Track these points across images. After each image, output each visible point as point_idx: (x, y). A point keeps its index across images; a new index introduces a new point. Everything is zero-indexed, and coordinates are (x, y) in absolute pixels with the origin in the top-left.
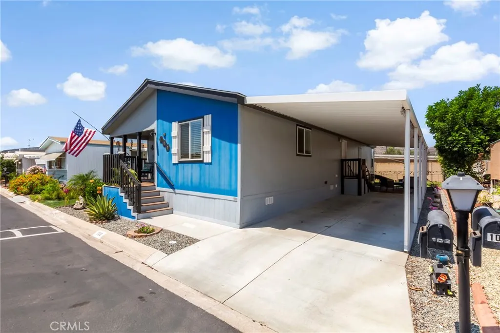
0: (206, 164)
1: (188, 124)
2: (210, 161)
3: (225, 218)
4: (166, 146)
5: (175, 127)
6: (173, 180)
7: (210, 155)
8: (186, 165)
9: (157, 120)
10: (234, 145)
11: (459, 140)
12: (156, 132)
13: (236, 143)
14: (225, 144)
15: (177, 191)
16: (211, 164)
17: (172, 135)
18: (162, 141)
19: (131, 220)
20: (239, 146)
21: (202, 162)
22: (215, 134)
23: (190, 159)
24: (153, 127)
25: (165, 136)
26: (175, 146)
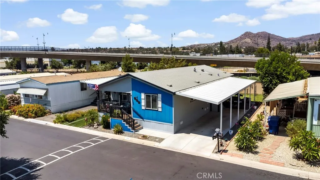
0: (159, 111)
1: (150, 95)
2: (161, 111)
4: (137, 101)
5: (143, 96)
6: (142, 115)
7: (161, 109)
8: (149, 111)
10: (171, 108)
11: (267, 82)
12: (131, 94)
13: (172, 107)
14: (167, 107)
15: (145, 120)
17: (142, 98)
18: (135, 98)
19: (131, 133)
20: (173, 108)
21: (158, 110)
22: (163, 102)
23: (151, 109)
24: (131, 92)
25: (137, 97)
26: (143, 103)
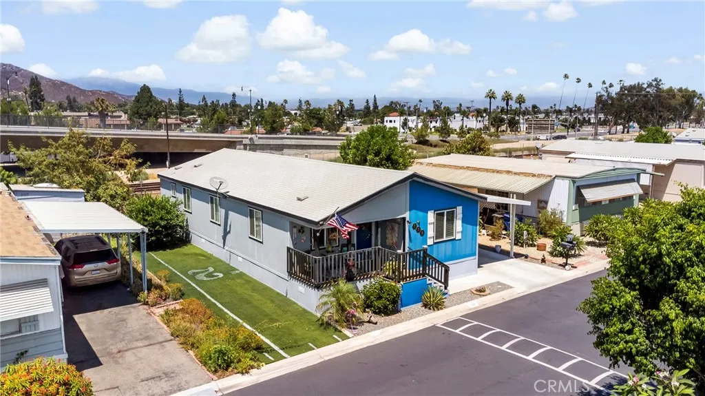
0: (457, 241)
1: (443, 213)
2: (460, 238)
3: (468, 272)
4: (418, 230)
5: (431, 217)
7: (461, 234)
8: (440, 244)
9: (410, 210)
10: (475, 227)
12: (407, 219)
14: (469, 227)
16: (460, 240)
17: (428, 222)
18: (414, 227)
21: (454, 239)
22: (464, 221)
23: (445, 239)
24: (407, 215)
25: (419, 224)
26: (431, 232)
